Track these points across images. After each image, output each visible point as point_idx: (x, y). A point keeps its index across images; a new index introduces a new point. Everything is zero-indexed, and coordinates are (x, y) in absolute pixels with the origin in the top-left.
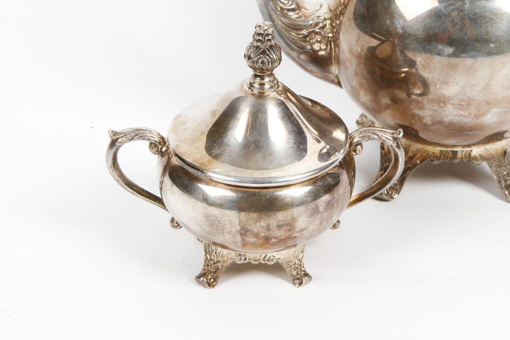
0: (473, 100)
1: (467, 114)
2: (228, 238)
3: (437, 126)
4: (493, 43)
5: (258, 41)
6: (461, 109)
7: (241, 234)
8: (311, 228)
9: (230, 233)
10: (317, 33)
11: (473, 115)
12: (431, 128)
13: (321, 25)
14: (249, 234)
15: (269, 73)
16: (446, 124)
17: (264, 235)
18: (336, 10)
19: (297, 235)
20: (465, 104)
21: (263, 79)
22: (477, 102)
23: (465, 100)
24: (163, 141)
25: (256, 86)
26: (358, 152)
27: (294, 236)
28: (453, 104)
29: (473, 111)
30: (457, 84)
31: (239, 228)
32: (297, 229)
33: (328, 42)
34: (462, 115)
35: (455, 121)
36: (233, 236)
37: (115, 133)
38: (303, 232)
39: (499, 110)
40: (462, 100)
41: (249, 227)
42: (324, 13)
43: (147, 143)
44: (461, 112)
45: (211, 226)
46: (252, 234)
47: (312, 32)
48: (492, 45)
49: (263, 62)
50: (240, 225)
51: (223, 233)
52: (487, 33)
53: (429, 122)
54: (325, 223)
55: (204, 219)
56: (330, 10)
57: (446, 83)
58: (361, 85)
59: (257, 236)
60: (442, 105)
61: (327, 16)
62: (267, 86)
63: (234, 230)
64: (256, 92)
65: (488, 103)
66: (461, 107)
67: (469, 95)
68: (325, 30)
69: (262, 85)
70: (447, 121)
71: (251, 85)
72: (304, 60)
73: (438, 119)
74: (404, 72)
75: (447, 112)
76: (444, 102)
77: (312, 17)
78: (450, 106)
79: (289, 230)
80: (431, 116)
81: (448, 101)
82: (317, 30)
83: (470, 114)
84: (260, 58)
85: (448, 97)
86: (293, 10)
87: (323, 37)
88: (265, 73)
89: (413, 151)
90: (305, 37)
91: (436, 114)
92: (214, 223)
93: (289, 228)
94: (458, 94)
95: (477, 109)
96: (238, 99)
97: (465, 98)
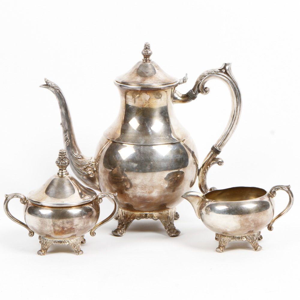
0: (147, 185)
1: (145, 192)
2: (48, 228)
3: (135, 198)
4: (152, 162)
5: (60, 155)
6: (142, 190)
7: (53, 226)
8: (80, 225)
9: (49, 226)
10: (90, 167)
11: (147, 192)
12: (133, 199)
13: (91, 164)
14: (56, 226)
15: (65, 168)
16: (138, 197)
17: (62, 226)
18: (97, 160)
19: (75, 227)
20: (144, 187)
21: (62, 171)
22: (148, 186)
23: (143, 186)
24: (25, 199)
25: (60, 174)
26: (100, 202)
27: (73, 227)
28: (139, 188)
29: (147, 190)
30: (140, 179)
31: (52, 223)
32: (75, 224)
33: (94, 171)
34: (143, 192)
35: (141, 195)
36: (50, 227)
37: (6, 195)
38: (77, 226)
39: (158, 190)
40: (142, 185)
41: (56, 223)
42: (93, 160)
43: (20, 199)
44: (143, 191)
45: (42, 224)
46: (57, 226)
47: (88, 167)
48: (152, 163)
49: (62, 163)
50: (52, 222)
51: (46, 226)
52: (150, 158)
53: (132, 197)
54: (86, 224)
55: (39, 221)
56: (95, 159)
57: (135, 178)
58: (106, 184)
59: (59, 227)
60: (135, 188)
61: (94, 161)
62: (64, 174)
63: (50, 224)
64: (60, 176)
65: (153, 187)
66: (142, 188)
67: (145, 183)
68: (93, 166)
69: (62, 173)
70: (138, 195)
71: (58, 174)
72: (85, 179)
73: (134, 195)
74: (123, 179)
75: (137, 191)
76: (136, 187)
77: (88, 161)
78: (138, 188)
79: (71, 225)
80: (132, 193)
81: (137, 186)
82: (90, 166)
83: (146, 192)
84: (61, 162)
85: (137, 184)
86: (80, 158)
87: (92, 168)
88: (63, 168)
89: (130, 215)
90: (85, 169)
91: (133, 192)
92: (43, 222)
93: (71, 223)
94: (141, 183)
95: (149, 190)
96: (54, 179)
97: (143, 185)
